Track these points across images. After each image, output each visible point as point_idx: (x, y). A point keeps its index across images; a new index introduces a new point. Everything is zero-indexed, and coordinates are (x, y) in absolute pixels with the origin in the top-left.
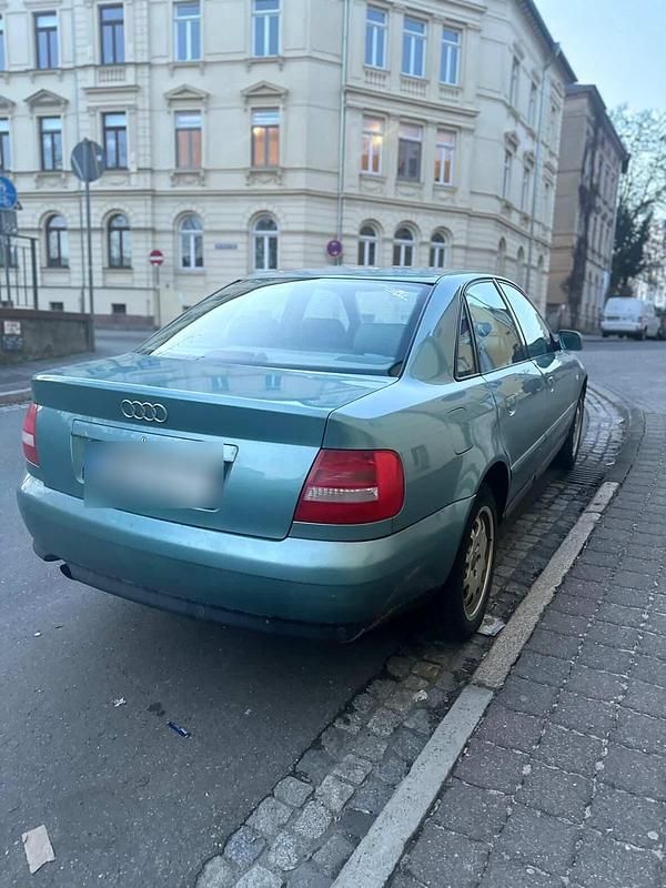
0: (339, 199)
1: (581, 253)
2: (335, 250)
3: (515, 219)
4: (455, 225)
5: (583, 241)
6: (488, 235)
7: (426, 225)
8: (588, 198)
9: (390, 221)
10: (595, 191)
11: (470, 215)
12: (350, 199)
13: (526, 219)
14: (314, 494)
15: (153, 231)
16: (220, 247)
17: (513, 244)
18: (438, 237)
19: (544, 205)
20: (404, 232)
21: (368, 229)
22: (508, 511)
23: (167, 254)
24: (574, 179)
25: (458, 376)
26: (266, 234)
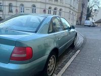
0: (45, 3)
1: (82, 13)
2: (45, 11)
3: (72, 8)
4: (63, 8)
5: (82, 12)
6: (68, 10)
7: (59, 8)
8: (83, 5)
9: (53, 7)
10: (84, 4)
11: (65, 7)
12: (47, 3)
13: (74, 8)
14: (14, 55)
15: (16, 7)
16: (27, 9)
17: (72, 12)
18: (60, 10)
19: (77, 6)
20: (55, 9)
21: (50, 8)
22: (59, 56)
23: (19, 10)
24: (81, 3)
25: (49, 33)
26: (34, 8)
